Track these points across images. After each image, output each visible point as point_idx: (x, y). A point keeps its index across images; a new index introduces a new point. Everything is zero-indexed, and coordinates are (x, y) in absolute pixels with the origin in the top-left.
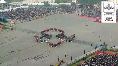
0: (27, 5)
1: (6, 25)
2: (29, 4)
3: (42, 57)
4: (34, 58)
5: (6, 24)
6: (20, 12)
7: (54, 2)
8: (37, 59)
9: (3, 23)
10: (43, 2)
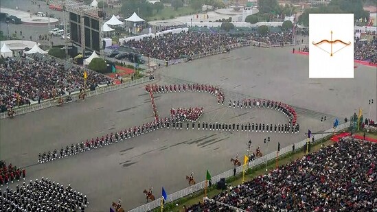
0: (185, 26)
1: (140, 69)
2: (189, 23)
3: (214, 140)
4: (197, 142)
5: (141, 66)
6: (169, 42)
7: (244, 19)
8: (203, 144)
9: (134, 65)
10: (220, 21)
